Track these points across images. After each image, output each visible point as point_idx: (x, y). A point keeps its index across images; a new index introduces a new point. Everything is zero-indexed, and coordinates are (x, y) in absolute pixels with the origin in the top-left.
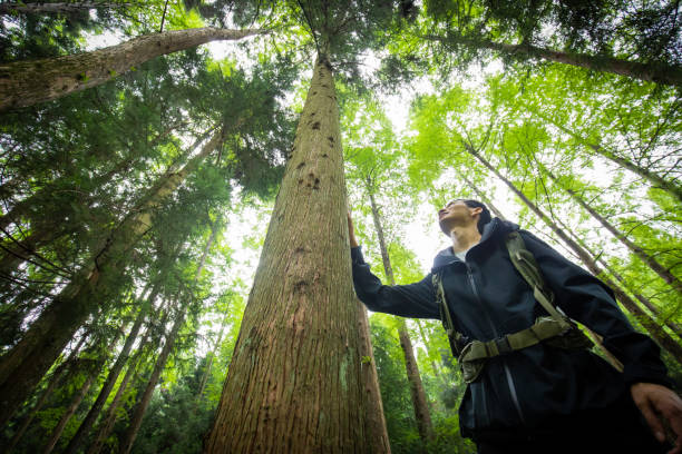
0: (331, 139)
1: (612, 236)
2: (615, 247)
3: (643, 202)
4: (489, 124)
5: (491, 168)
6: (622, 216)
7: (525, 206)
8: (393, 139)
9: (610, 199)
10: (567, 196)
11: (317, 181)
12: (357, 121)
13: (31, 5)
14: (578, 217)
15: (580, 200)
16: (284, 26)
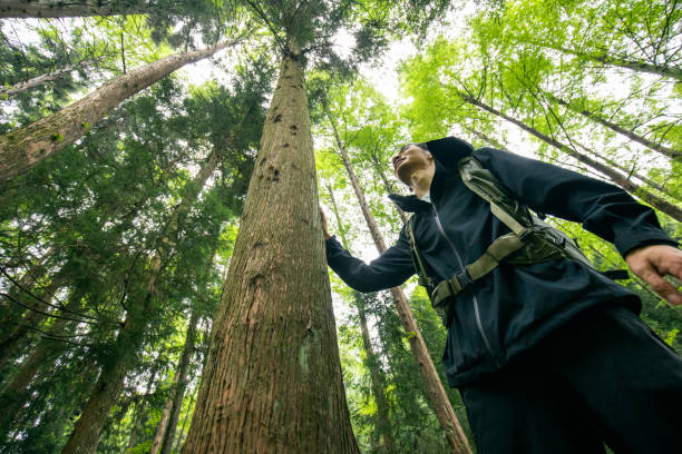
0: (294, 127)
1: (644, 148)
2: (651, 158)
3: (670, 102)
4: (483, 67)
5: (496, 113)
6: (651, 123)
7: (542, 142)
8: (388, 111)
9: (632, 109)
10: (585, 119)
11: (277, 173)
12: (348, 104)
13: (18, 85)
14: (602, 137)
15: (600, 120)
16: (250, 31)
